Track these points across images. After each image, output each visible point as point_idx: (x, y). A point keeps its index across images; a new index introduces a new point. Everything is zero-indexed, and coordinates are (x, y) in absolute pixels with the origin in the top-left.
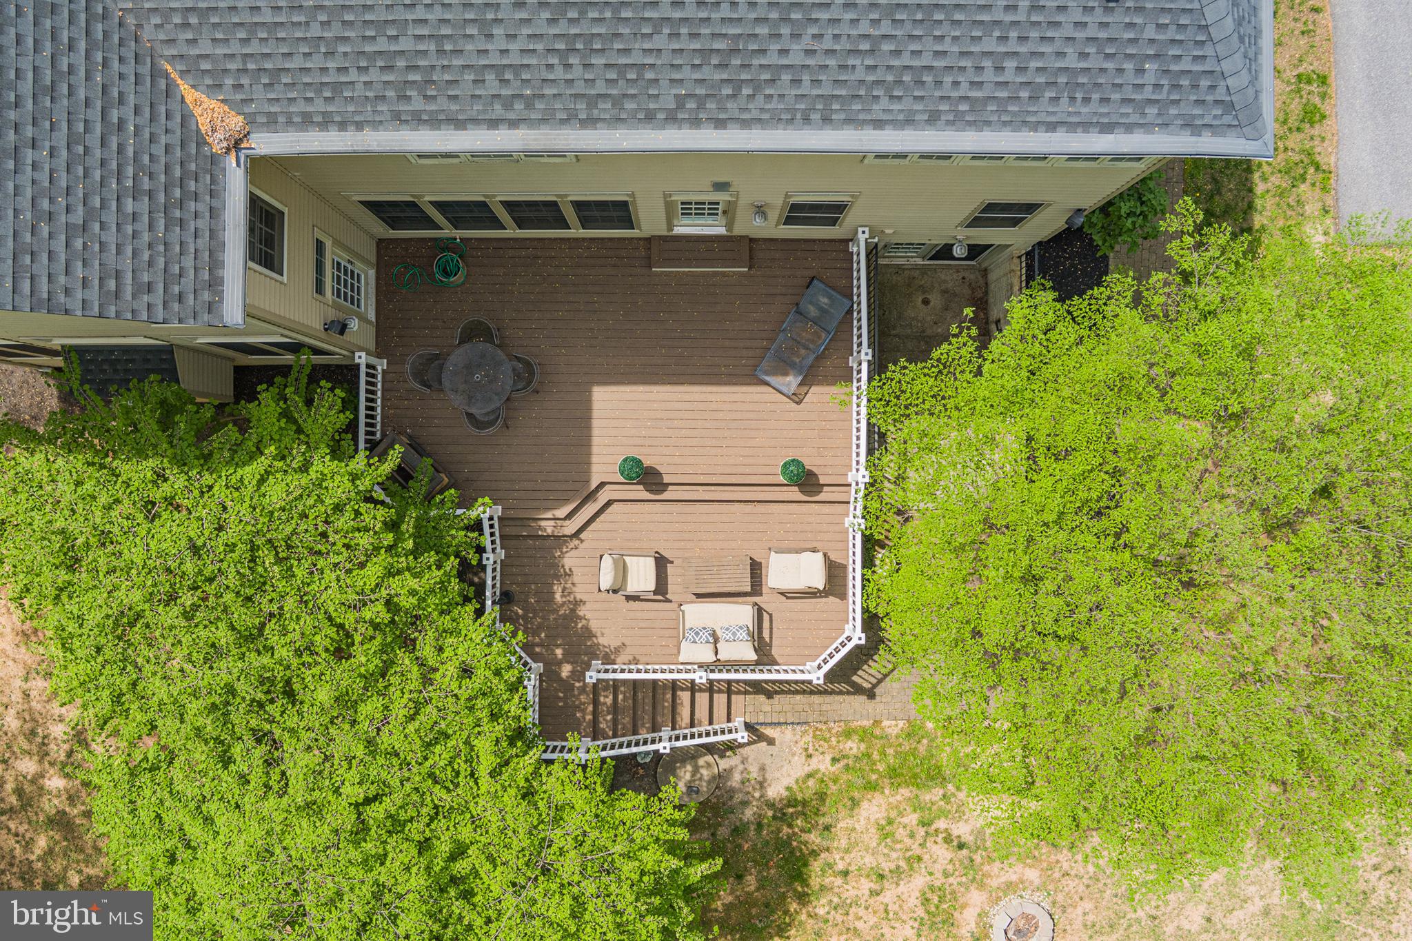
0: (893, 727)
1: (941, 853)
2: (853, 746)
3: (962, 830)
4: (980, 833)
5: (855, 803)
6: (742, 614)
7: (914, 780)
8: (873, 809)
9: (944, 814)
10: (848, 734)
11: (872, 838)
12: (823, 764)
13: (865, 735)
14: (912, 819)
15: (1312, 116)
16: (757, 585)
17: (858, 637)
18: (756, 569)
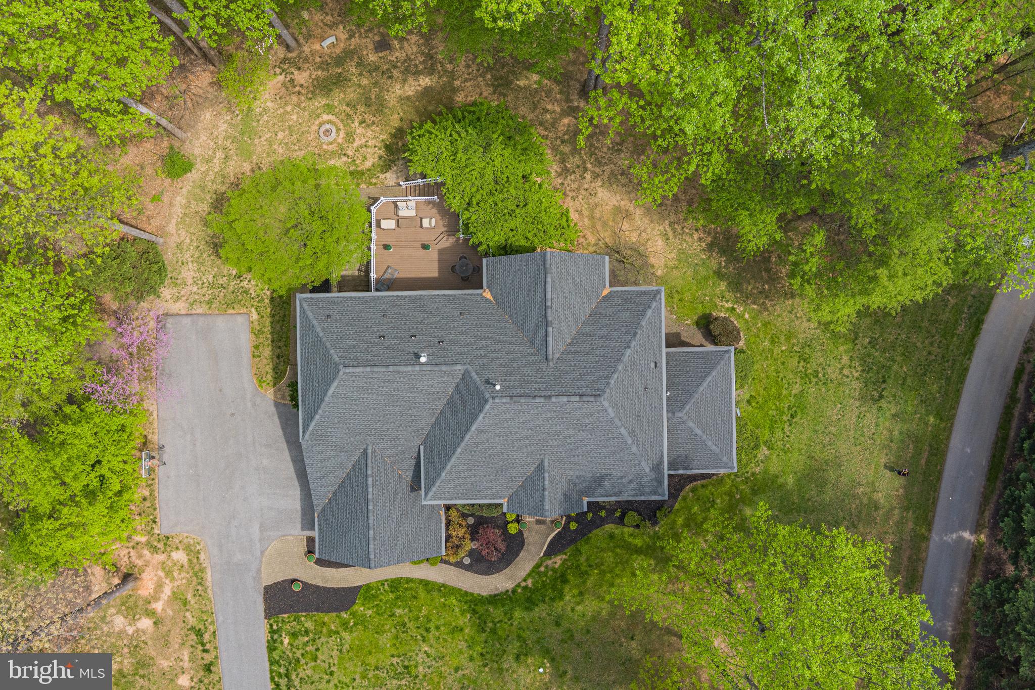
0: (363, 186)
1: (350, 153)
2: (374, 181)
3: (344, 159)
4: (340, 158)
5: (373, 165)
6: (401, 213)
7: (358, 172)
8: (368, 164)
9: (349, 163)
10: (375, 184)
11: (368, 156)
12: (382, 176)
13: (371, 184)
14: (358, 162)
15: (256, 347)
16: (398, 221)
17: (372, 208)
18: (398, 225)
